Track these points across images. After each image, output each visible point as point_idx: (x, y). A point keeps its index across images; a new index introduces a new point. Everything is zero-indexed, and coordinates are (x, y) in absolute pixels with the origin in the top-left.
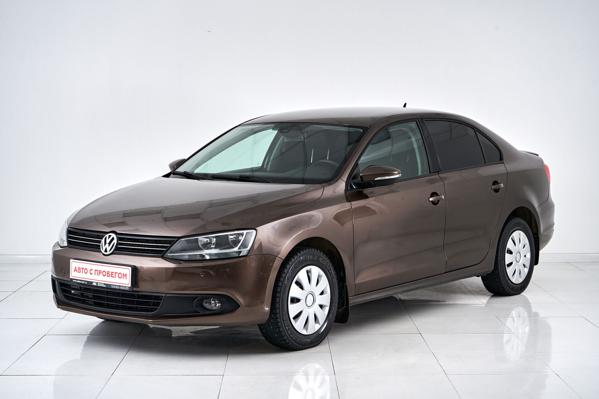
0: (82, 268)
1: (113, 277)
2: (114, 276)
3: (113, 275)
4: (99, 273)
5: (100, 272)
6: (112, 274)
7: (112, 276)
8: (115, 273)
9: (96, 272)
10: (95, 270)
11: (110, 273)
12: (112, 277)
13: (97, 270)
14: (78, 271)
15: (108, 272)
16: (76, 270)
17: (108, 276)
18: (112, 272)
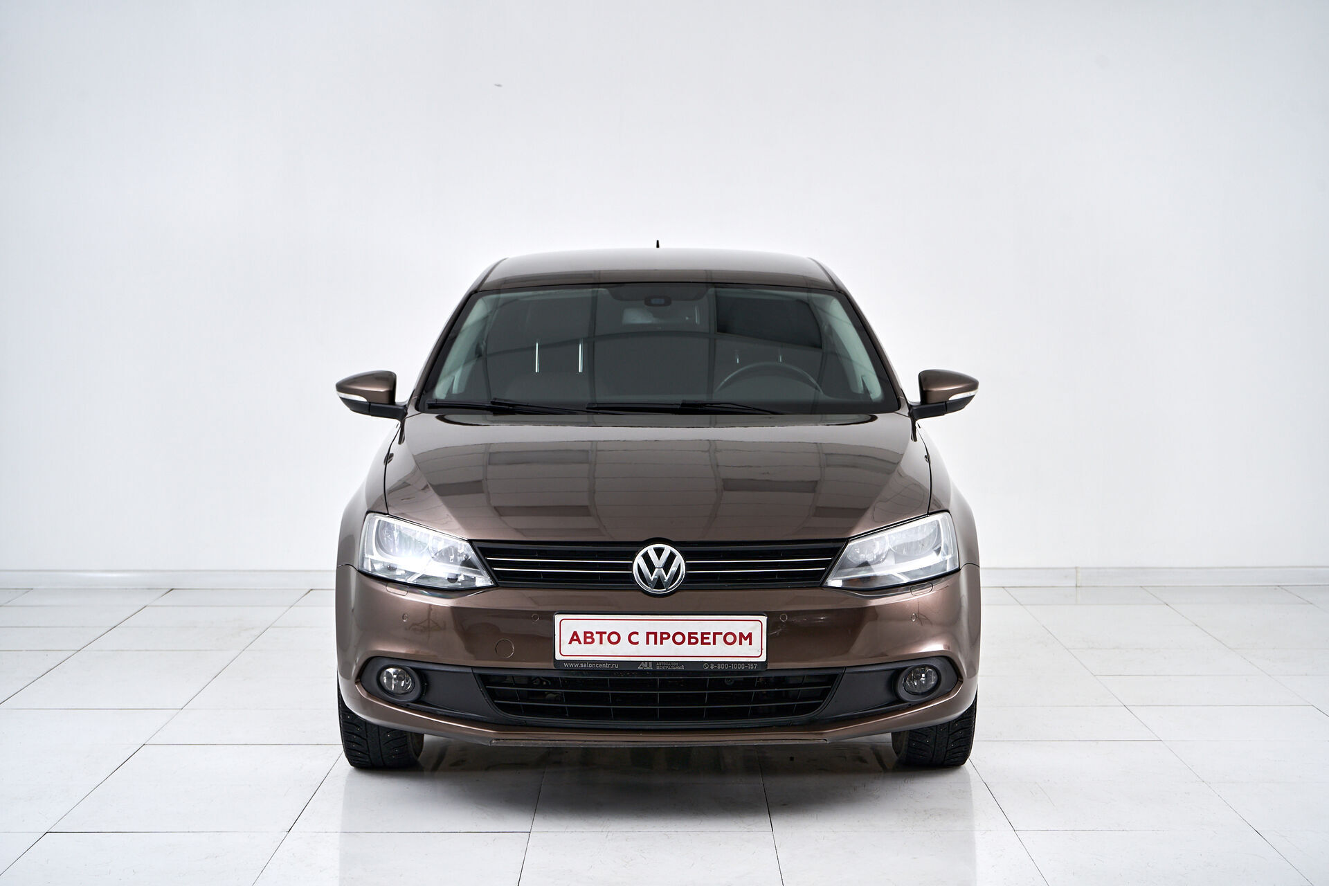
0: (597, 633)
1: (709, 644)
2: (711, 640)
3: (708, 638)
4: (662, 639)
5: (665, 636)
6: (703, 638)
7: (705, 641)
8: (715, 634)
9: (652, 637)
10: (648, 634)
11: (699, 636)
12: (703, 643)
13: (655, 634)
14: (582, 641)
15: (690, 634)
16: (578, 640)
17: (690, 643)
18: (703, 634)
